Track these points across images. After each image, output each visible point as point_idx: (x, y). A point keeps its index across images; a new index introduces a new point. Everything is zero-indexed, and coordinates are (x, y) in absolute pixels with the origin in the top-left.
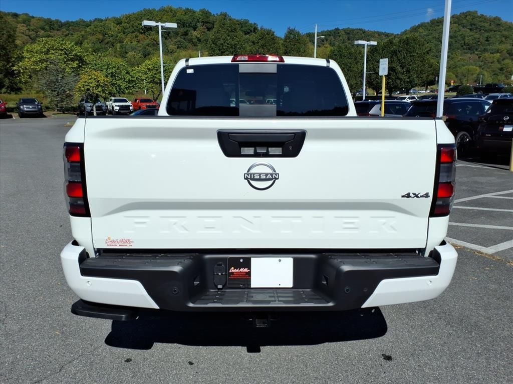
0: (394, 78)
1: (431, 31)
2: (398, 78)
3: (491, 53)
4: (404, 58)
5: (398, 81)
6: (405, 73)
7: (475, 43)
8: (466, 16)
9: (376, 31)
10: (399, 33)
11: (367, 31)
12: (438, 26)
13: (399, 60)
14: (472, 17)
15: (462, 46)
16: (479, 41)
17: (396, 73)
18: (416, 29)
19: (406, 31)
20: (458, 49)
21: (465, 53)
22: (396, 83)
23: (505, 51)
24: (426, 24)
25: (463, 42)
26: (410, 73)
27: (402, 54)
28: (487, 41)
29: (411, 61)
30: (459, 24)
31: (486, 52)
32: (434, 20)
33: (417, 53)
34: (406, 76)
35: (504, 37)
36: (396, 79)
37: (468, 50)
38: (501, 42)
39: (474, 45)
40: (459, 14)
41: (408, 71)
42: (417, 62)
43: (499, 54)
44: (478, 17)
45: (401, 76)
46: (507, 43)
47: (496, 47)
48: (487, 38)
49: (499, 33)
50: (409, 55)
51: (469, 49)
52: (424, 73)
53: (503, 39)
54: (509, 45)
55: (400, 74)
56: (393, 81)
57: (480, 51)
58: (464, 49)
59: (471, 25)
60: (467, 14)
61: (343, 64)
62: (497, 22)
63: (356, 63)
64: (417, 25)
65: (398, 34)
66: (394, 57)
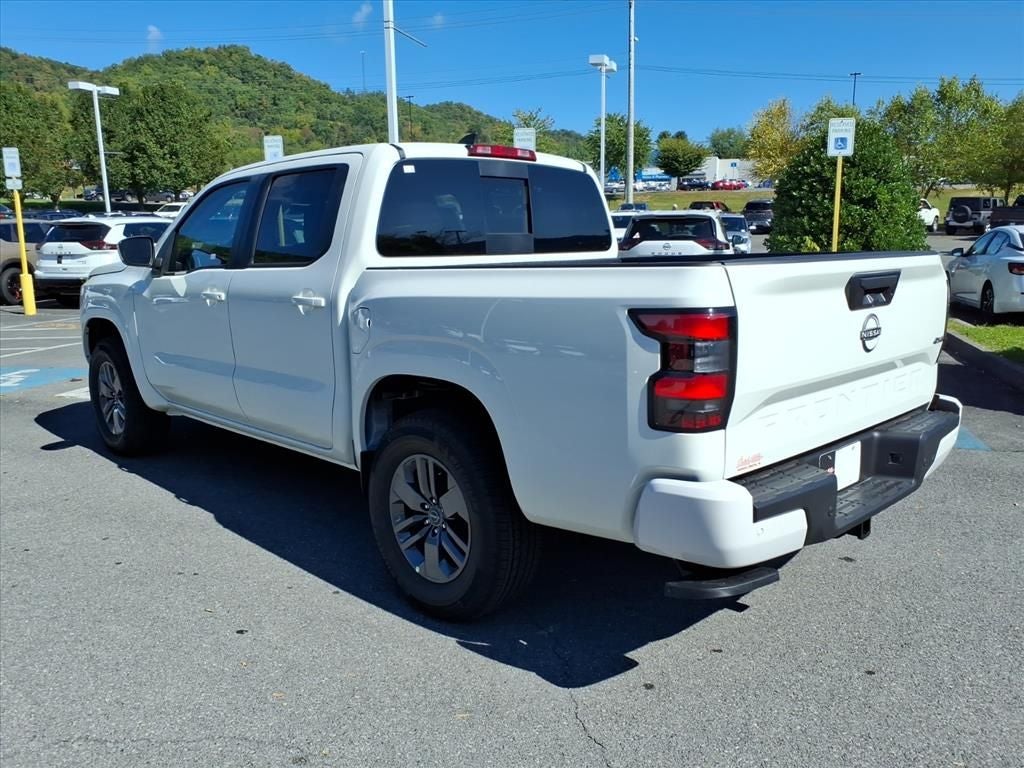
0: (145, 165)
1: (167, 74)
2: (154, 166)
3: (286, 128)
4: (162, 126)
5: (155, 172)
6: (168, 156)
7: (255, 107)
8: (231, 54)
9: (44, 57)
10: (101, 70)
11: (22, 56)
12: (181, 65)
13: (152, 130)
14: (242, 58)
15: (233, 110)
16: (260, 104)
17: (149, 157)
18: (135, 65)
19: (114, 67)
20: (225, 114)
21: (241, 124)
22: (152, 176)
23: (308, 125)
24: (156, 59)
25: (233, 102)
26: (177, 157)
27: (156, 117)
28: (275, 104)
29: (177, 133)
30: (221, 68)
31: (277, 126)
32: (171, 52)
33: (187, 119)
34: (172, 162)
35: (301, 100)
36: (149, 167)
37: (244, 119)
38: (298, 109)
39: (253, 109)
40: (216, 48)
41: (174, 153)
42: (188, 137)
43: (298, 131)
44: (252, 58)
45: (160, 163)
46: (308, 112)
47: (291, 118)
48: (274, 99)
49: (293, 93)
50: (170, 120)
51: (246, 117)
52: (207, 160)
53: (301, 103)
54: (311, 115)
55: (157, 159)
56: (143, 171)
57: (266, 122)
58: (236, 115)
59: (243, 72)
60: (232, 50)
61: (18, 127)
62: (284, 72)
63: (50, 128)
64: (136, 57)
65: (97, 72)
66: (139, 123)
